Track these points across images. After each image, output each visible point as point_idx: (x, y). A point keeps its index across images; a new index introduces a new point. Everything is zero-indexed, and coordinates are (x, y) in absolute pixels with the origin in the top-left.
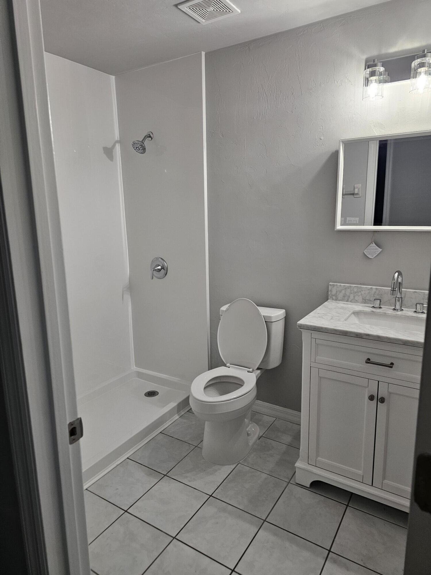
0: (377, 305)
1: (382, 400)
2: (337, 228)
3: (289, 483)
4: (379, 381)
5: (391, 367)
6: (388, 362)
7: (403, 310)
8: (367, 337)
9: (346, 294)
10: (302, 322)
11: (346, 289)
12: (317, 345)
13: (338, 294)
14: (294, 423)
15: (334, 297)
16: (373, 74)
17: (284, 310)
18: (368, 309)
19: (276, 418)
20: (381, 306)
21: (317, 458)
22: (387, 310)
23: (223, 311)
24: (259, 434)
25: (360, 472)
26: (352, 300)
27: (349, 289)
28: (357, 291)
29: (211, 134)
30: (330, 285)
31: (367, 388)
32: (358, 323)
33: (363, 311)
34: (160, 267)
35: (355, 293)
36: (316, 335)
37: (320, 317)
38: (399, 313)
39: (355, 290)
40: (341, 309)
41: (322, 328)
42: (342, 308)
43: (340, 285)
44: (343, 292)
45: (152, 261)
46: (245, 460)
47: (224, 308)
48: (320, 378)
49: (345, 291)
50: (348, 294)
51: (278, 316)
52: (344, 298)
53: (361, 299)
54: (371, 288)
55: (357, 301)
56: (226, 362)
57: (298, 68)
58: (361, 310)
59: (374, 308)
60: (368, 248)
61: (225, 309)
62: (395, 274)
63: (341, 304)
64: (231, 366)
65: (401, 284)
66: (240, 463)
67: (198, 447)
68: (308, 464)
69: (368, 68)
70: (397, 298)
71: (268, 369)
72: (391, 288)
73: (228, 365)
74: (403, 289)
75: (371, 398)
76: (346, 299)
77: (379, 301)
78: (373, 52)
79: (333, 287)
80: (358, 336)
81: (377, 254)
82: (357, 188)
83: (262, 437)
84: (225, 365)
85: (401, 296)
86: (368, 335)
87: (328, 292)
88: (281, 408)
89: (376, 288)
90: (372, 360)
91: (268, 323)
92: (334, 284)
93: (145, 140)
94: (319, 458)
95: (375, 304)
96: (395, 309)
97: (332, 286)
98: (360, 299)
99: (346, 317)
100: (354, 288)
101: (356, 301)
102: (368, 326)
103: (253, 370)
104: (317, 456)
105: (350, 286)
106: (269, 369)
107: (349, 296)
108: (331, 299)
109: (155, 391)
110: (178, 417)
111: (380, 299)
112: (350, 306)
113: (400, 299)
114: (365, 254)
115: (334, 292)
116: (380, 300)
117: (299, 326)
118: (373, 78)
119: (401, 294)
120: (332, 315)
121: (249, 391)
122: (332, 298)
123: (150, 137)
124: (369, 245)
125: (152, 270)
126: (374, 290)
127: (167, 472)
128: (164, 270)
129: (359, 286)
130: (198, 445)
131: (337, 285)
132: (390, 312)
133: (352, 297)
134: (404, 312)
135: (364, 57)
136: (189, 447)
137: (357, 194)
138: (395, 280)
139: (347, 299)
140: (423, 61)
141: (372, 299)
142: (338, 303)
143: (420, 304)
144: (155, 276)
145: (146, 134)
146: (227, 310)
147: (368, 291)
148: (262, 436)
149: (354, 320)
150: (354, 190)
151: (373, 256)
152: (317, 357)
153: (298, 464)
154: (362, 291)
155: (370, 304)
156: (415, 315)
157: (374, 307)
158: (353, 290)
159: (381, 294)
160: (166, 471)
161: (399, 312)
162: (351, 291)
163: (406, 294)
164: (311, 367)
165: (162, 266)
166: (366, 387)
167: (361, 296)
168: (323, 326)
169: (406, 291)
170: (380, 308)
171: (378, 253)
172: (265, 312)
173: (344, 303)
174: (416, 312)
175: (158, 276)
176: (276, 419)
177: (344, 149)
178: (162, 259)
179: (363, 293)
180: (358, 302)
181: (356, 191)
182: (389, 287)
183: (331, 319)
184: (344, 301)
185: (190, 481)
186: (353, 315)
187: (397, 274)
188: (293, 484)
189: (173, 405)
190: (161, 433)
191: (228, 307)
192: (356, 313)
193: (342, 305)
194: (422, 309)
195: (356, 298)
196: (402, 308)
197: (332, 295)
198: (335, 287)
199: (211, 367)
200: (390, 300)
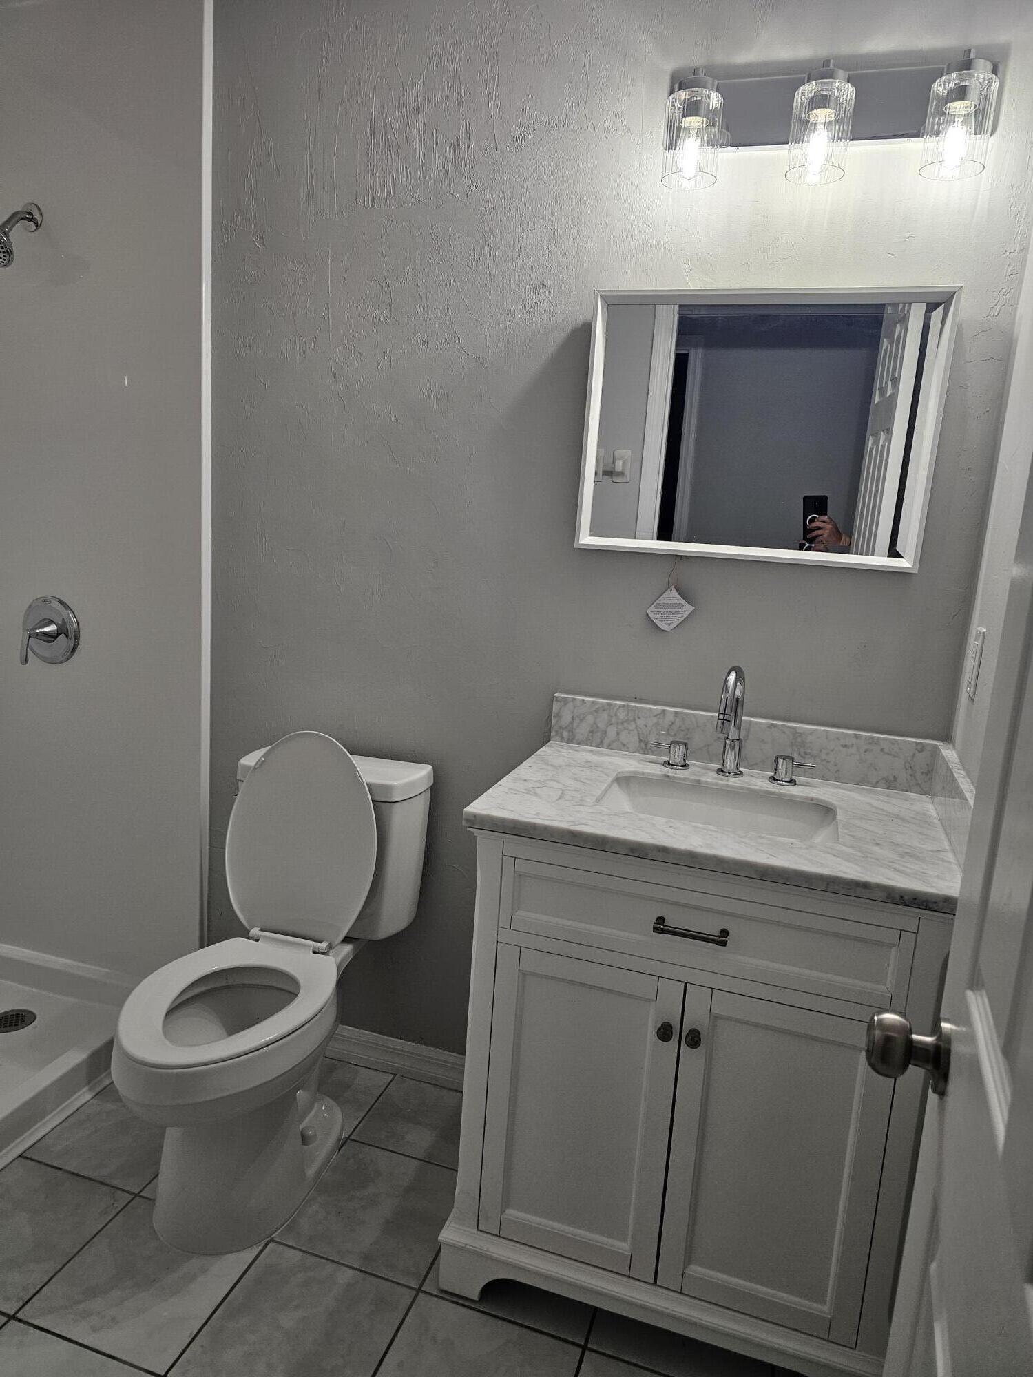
0: (678, 760)
1: (694, 1039)
2: (581, 542)
3: (419, 1291)
4: (686, 983)
5: (724, 944)
6: (713, 930)
7: (741, 773)
8: (660, 856)
9: (598, 727)
10: (478, 807)
11: (597, 711)
12: (519, 876)
13: (575, 725)
14: (444, 1088)
15: (565, 734)
16: (692, 108)
17: (430, 768)
18: (657, 770)
19: (395, 1075)
20: (687, 762)
21: (502, 1212)
22: (703, 772)
23: (247, 768)
24: (341, 1135)
25: (624, 1247)
26: (613, 742)
27: (605, 712)
28: (626, 718)
29: (227, 231)
30: (557, 700)
31: (654, 1003)
32: (629, 811)
33: (643, 773)
34: (52, 628)
35: (622, 723)
36: (515, 846)
37: (528, 791)
38: (734, 781)
39: (622, 715)
40: (584, 766)
41: (534, 827)
42: (588, 765)
43: (583, 700)
44: (590, 719)
45: (30, 606)
46: (290, 1229)
47: (250, 760)
48: (524, 975)
49: (596, 718)
50: (602, 725)
51: (411, 785)
52: (592, 736)
53: (636, 738)
54: (664, 711)
55: (624, 745)
56: (248, 922)
57: (487, 71)
58: (638, 773)
59: (670, 766)
60: (658, 602)
61: (253, 764)
62: (728, 675)
63: (584, 754)
64: (266, 937)
65: (739, 704)
66: (272, 1240)
67: (142, 1198)
68: (475, 1231)
69: (680, 89)
70: (728, 741)
71: (374, 938)
72: (717, 715)
73: (255, 931)
74: (743, 718)
75: (665, 1032)
76: (597, 739)
77: (682, 747)
78: (693, 56)
79: (565, 704)
80: (637, 851)
81: (681, 620)
82: (620, 459)
83: (349, 1141)
84: (245, 934)
85: (739, 736)
86: (664, 850)
87: (550, 717)
88: (408, 1046)
89: (676, 713)
90: (671, 922)
91: (381, 804)
92: (566, 696)
93: (11, 223)
94: (510, 1211)
95: (672, 756)
96: (722, 771)
97: (560, 702)
98: (633, 740)
99: (600, 792)
100: (618, 709)
101: (623, 747)
102: (660, 821)
103: (330, 947)
104: (506, 1204)
105: (609, 705)
106: (378, 939)
107: (605, 733)
108: (557, 738)
109: (24, 1011)
110: (88, 1096)
111: (686, 741)
112: (606, 759)
113: (737, 743)
114: (650, 618)
115: (566, 719)
116: (686, 745)
117: (467, 820)
118: (694, 122)
119: (739, 728)
120: (561, 787)
121: (313, 1018)
122: (559, 735)
123: (32, 219)
124: (661, 596)
125: (27, 637)
126: (670, 718)
127: (21, 1304)
128: (67, 636)
129: (633, 704)
130: (141, 1192)
131: (574, 699)
132: (711, 778)
133: (612, 732)
134: (744, 778)
135: (669, 66)
136: (112, 1202)
137: (621, 474)
138: (730, 692)
139: (599, 740)
140: (824, 93)
141: (665, 740)
142: (576, 751)
143: (784, 757)
144: (33, 652)
145: (19, 209)
146: (260, 764)
147: (655, 720)
148: (348, 1138)
149: (621, 800)
150: (614, 463)
151: (669, 625)
152: (516, 911)
153: (449, 1234)
154: (639, 718)
155: (659, 754)
156: (773, 787)
157: (669, 764)
158: (616, 715)
159: (688, 729)
160: (19, 1299)
161: (732, 779)
162: (612, 717)
163: (749, 730)
164: (497, 942)
165: (60, 622)
166: (650, 1001)
167: (635, 732)
168: (538, 821)
169: (751, 721)
170: (685, 766)
171: (685, 616)
172: (372, 771)
173: (591, 751)
174: (775, 779)
175: (47, 654)
176: (393, 1078)
177: (605, 320)
178: (61, 602)
179: (641, 722)
180: (628, 749)
181: (619, 466)
182: (715, 712)
183: (559, 799)
184: (591, 746)
185: (95, 1329)
186: (615, 784)
187: (732, 677)
188: (432, 1295)
189: (74, 1058)
190: (20, 1156)
191: (263, 756)
192: (624, 780)
193: (589, 757)
194: (789, 773)
195: (624, 737)
196: (740, 769)
197: (560, 727)
198: (570, 705)
199: (208, 938)
200: (708, 746)
